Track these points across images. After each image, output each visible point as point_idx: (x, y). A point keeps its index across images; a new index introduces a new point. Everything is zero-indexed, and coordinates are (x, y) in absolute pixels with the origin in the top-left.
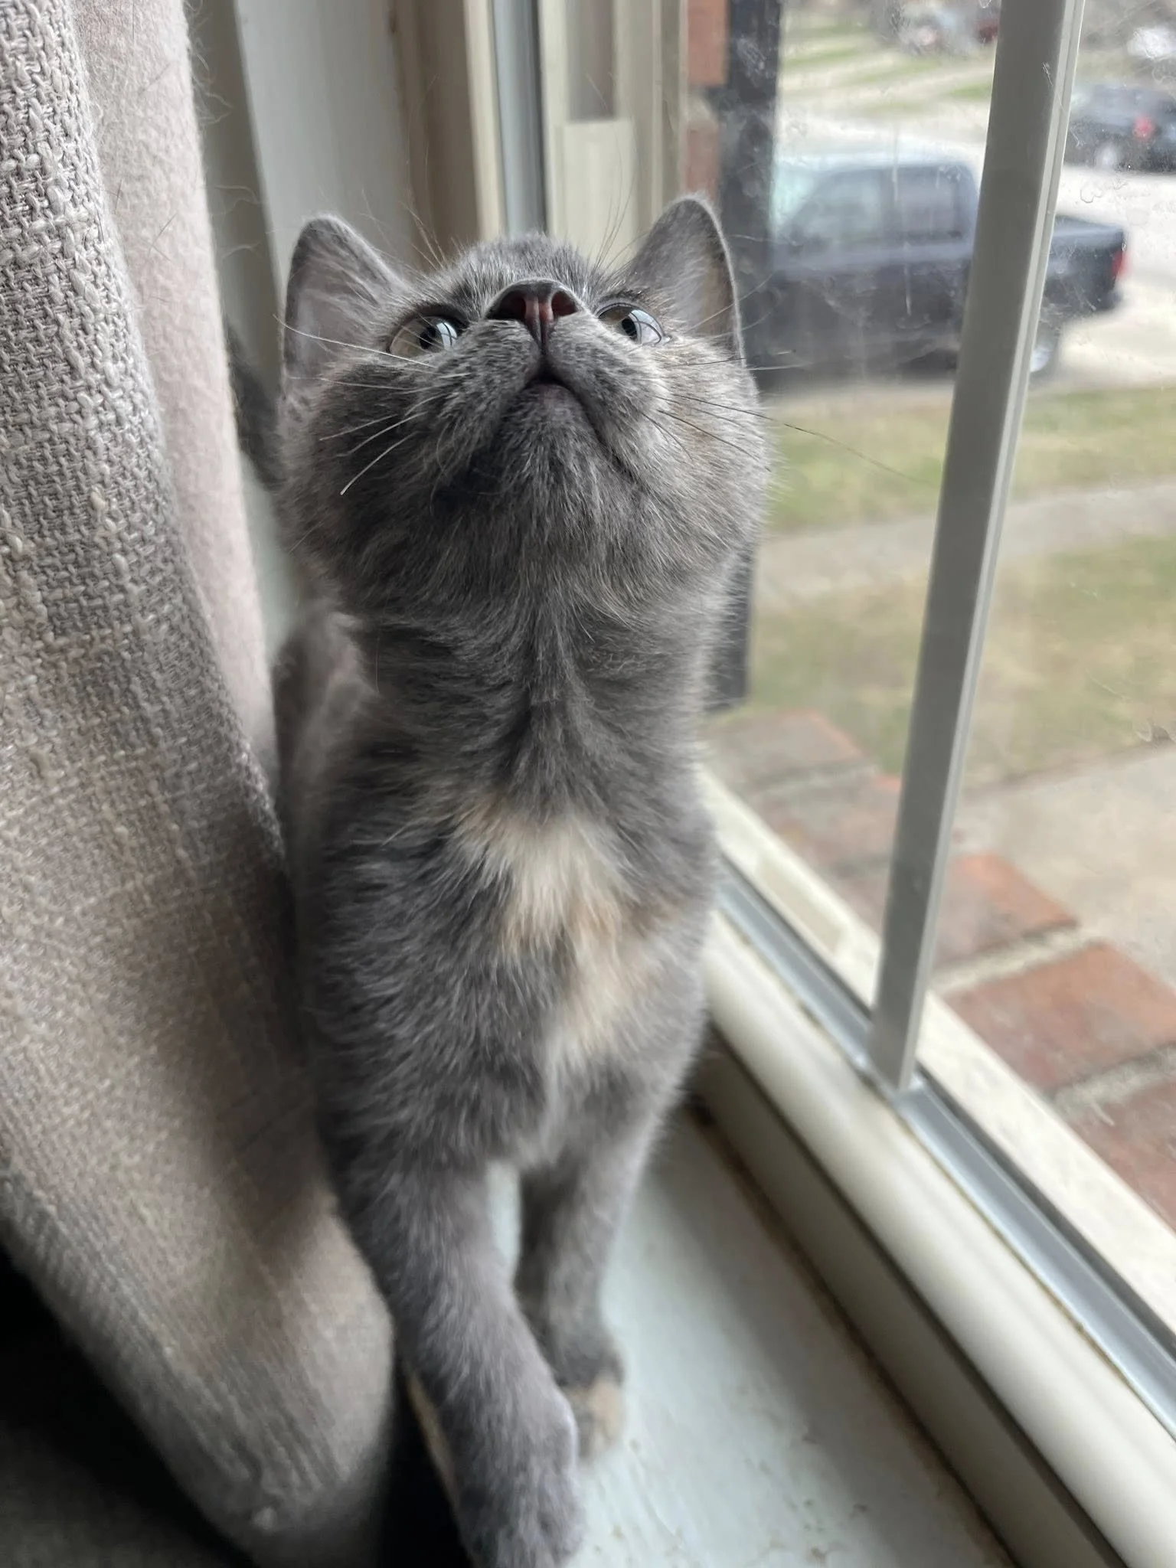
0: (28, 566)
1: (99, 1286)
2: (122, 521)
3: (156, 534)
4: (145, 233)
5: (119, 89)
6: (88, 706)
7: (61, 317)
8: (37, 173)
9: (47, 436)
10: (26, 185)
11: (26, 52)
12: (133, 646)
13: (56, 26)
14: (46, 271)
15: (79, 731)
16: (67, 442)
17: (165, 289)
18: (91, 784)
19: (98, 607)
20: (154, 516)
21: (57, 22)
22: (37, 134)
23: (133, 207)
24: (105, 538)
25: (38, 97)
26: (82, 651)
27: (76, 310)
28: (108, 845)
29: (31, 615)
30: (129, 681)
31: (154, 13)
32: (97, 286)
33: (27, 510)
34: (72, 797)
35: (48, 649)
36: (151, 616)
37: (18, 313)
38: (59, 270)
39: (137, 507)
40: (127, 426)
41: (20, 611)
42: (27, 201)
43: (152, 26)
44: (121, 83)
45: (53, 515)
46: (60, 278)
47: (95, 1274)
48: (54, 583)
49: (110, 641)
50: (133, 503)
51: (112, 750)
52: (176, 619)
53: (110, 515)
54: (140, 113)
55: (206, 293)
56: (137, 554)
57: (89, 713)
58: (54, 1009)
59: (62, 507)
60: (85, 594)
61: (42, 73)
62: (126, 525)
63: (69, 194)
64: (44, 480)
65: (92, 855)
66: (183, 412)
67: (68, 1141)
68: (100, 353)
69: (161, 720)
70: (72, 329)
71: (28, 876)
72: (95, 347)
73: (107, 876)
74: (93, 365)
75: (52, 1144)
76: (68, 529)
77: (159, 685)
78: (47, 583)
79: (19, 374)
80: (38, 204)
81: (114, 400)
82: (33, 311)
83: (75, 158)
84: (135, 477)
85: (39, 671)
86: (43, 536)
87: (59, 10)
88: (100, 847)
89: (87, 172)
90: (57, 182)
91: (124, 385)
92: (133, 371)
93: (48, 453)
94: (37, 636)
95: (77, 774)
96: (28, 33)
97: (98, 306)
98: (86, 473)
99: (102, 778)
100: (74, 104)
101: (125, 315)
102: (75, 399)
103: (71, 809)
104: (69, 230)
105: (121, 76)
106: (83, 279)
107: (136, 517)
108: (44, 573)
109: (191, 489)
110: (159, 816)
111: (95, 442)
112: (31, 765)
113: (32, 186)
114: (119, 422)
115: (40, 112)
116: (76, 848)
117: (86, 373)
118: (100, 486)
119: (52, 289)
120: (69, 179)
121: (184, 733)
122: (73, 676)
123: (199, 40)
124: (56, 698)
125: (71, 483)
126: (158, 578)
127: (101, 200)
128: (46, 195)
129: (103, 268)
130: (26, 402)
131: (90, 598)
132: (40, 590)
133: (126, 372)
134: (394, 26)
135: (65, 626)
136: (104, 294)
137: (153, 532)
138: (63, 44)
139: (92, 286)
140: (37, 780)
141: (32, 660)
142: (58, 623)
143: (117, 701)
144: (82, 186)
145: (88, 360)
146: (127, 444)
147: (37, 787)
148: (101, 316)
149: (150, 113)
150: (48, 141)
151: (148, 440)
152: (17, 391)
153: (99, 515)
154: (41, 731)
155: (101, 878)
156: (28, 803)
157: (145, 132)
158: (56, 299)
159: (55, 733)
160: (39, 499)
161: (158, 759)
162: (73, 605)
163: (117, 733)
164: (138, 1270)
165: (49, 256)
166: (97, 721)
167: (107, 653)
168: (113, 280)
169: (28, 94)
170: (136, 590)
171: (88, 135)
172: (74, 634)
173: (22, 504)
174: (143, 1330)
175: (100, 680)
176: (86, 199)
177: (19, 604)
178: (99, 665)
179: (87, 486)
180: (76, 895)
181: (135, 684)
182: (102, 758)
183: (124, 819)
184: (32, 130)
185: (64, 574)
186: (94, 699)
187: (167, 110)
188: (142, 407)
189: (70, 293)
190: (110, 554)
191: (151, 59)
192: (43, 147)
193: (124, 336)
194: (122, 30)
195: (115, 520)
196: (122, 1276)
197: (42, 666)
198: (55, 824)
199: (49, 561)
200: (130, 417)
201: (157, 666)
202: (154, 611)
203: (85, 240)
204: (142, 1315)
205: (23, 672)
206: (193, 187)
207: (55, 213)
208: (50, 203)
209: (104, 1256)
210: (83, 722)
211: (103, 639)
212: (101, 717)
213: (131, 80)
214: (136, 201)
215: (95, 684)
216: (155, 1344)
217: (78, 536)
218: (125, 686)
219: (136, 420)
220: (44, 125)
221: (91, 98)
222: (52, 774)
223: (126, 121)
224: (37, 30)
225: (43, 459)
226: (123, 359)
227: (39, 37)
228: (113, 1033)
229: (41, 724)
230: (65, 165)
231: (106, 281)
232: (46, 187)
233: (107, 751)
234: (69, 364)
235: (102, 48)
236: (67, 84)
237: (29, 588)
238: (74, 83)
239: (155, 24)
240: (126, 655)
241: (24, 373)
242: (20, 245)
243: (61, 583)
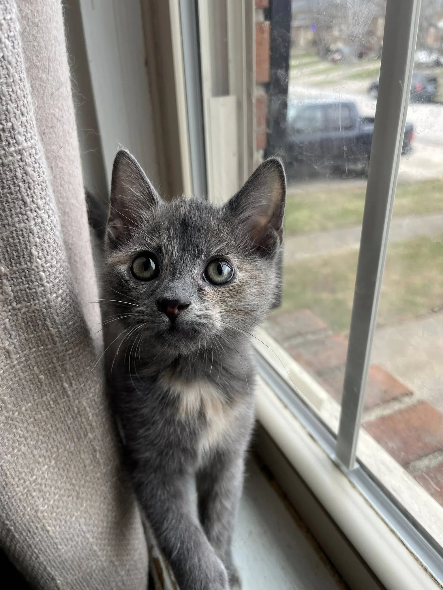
0: (6, 278)
1: (31, 557)
2: (44, 259)
3: (57, 263)
4: (54, 147)
5: (43, 93)
6: (29, 330)
7: (21, 184)
8: (11, 130)
9: (14, 229)
10: (6, 135)
11: (6, 83)
12: (47, 307)
13: (18, 73)
14: (15, 167)
15: (25, 339)
16: (22, 231)
17: (62, 168)
18: (30, 359)
19: (34, 293)
20: (56, 257)
21: (19, 71)
22: (11, 115)
23: (49, 138)
24: (36, 267)
25: (11, 100)
26: (27, 309)
27: (27, 181)
28: (36, 383)
29: (7, 296)
30: (45, 320)
31: (56, 64)
32: (35, 172)
33: (6, 257)
34: (22, 365)
35: (13, 309)
36: (55, 295)
37: (4, 183)
38: (20, 166)
39: (49, 254)
40: (46, 223)
41: (3, 295)
42: (7, 141)
43: (56, 69)
44: (44, 91)
45: (17, 258)
46: (20, 169)
47: (29, 553)
48: (16, 284)
49: (38, 305)
50: (48, 252)
51: (38, 346)
52: (64, 295)
53: (38, 257)
54: (52, 103)
55: (77, 168)
56: (49, 272)
57: (29, 332)
58: (13, 449)
59: (20, 255)
60: (28, 288)
61: (13, 91)
62: (45, 261)
63: (24, 138)
64: (13, 245)
65: (30, 387)
66: (68, 213)
67: (18, 501)
68: (36, 197)
69: (58, 335)
70: (25, 188)
71: (4, 397)
72: (34, 195)
73: (35, 395)
74: (33, 201)
75: (12, 503)
76: (22, 263)
77: (57, 321)
78: (14, 284)
79: (4, 206)
80: (11, 141)
81: (41, 214)
82: (10, 182)
83: (26, 124)
84: (48, 243)
85: (10, 317)
86: (12, 266)
87: (19, 67)
88: (33, 384)
89: (31, 128)
90: (19, 133)
91: (45, 208)
92: (49, 202)
93: (15, 235)
94: (9, 304)
95: (24, 356)
96: (7, 76)
97: (35, 179)
98: (29, 242)
99: (34, 357)
100: (26, 102)
101: (46, 182)
102: (26, 214)
103: (22, 369)
104: (24, 151)
105: (44, 89)
106: (29, 169)
107: (49, 258)
108: (12, 280)
109: (70, 242)
110: (56, 371)
111: (33, 231)
112: (6, 353)
113: (9, 135)
114: (43, 222)
115: (12, 106)
116: (23, 385)
117: (30, 204)
118: (35, 247)
119: (17, 173)
120: (24, 132)
121: (67, 339)
122: (23, 319)
123: (74, 74)
124: (16, 327)
125: (24, 246)
126: (57, 280)
127: (36, 138)
128: (15, 138)
129: (37, 165)
130: (6, 216)
131: (30, 289)
132: (10, 286)
133: (46, 203)
134: (147, 63)
135: (20, 300)
136: (38, 174)
137: (55, 263)
138: (21, 80)
139: (33, 172)
140: (8, 359)
141: (7, 313)
142: (18, 299)
143: (40, 328)
144: (29, 134)
145: (31, 199)
146: (46, 230)
147: (8, 362)
148: (36, 183)
149: (56, 102)
150: (15, 117)
151: (54, 228)
152: (3, 212)
153: (34, 258)
154: (10, 340)
155: (33, 396)
156: (4, 368)
157: (54, 110)
158: (19, 177)
159: (16, 340)
160: (11, 252)
161: (56, 349)
162: (24, 292)
163: (40, 340)
164: (46, 551)
165: (16, 161)
166: (32, 335)
167: (37, 310)
168: (41, 169)
169: (7, 100)
170: (49, 285)
171: (31, 114)
172: (24, 303)
173: (4, 254)
174: (49, 574)
175: (34, 320)
176: (30, 139)
177: (2, 292)
178: (34, 314)
179: (30, 247)
180: (23, 403)
181: (47, 321)
182: (35, 349)
183: (42, 373)
184: (9, 113)
185: (21, 280)
186: (31, 327)
187: (62, 101)
188: (51, 215)
189: (25, 175)
190: (38, 272)
191: (56, 82)
192: (13, 119)
193: (45, 189)
194: (44, 71)
195: (40, 259)
196: (40, 554)
197: (11, 315)
198: (15, 375)
199: (14, 275)
200: (47, 220)
201: (56, 314)
202: (56, 293)
203: (30, 155)
204: (49, 569)
205: (3, 318)
206: (72, 129)
207: (18, 144)
208: (16, 141)
209: (33, 546)
210: (26, 336)
211: (35, 305)
212: (34, 334)
213: (48, 90)
214: (50, 136)
215: (32, 322)
216: (53, 579)
217: (26, 266)
218: (43, 322)
219: (49, 221)
220: (14, 111)
221: (32, 99)
222: (14, 356)
223: (46, 106)
224: (11, 75)
225: (13, 238)
226: (44, 198)
227: (12, 77)
228: (37, 457)
229: (10, 337)
230: (22, 126)
231: (38, 169)
232: (15, 135)
233: (36, 347)
234: (23, 201)
235: (36, 79)
236: (22, 95)
237: (7, 286)
238: (25, 94)
239: (57, 68)
240: (44, 310)
241: (6, 205)
242: (4, 157)
243: (19, 284)
